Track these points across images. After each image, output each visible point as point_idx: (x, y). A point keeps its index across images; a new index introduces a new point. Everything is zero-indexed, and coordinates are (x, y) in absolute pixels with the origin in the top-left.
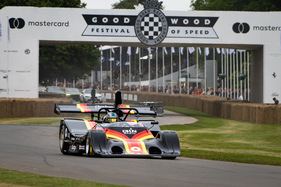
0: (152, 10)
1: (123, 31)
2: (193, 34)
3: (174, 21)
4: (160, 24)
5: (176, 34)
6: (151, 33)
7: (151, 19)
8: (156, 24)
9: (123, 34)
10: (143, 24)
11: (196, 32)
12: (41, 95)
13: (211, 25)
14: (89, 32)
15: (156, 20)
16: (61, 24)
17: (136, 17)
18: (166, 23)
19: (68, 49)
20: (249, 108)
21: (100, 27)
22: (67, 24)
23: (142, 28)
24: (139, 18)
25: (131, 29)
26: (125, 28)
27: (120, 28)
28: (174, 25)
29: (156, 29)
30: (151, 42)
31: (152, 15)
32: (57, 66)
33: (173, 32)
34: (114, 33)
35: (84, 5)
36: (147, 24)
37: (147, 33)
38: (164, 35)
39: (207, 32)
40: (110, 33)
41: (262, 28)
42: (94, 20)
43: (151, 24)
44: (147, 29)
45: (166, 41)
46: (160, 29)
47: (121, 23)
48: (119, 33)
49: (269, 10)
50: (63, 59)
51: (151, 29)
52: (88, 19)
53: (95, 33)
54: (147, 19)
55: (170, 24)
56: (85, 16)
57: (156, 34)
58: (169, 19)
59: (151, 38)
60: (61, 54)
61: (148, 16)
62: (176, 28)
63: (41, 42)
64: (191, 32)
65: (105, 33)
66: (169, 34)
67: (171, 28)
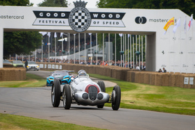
0: (80, 8)
1: (60, 22)
2: (108, 24)
3: (96, 16)
4: (86, 18)
5: (96, 25)
6: (80, 24)
7: (80, 14)
8: (83, 18)
9: (60, 24)
10: (74, 17)
11: (110, 23)
12: (5, 66)
13: (121, 18)
14: (37, 22)
15: (83, 14)
16: (18, 17)
17: (69, 12)
18: (90, 17)
19: (21, 35)
20: (149, 75)
21: (45, 19)
22: (23, 17)
23: (74, 20)
24: (72, 14)
25: (66, 20)
26: (62, 20)
27: (59, 20)
28: (95, 18)
29: (83, 21)
30: (80, 30)
31: (80, 12)
32: (14, 46)
33: (95, 23)
34: (55, 24)
35: (32, 5)
36: (77, 17)
37: (77, 24)
38: (89, 25)
39: (117, 23)
40: (51, 24)
41: (155, 21)
42: (41, 15)
43: (80, 17)
44: (77, 21)
45: (90, 29)
46: (86, 21)
47: (59, 17)
48: (58, 24)
49: (150, 8)
50: (18, 41)
51: (80, 21)
52: (37, 14)
53: (41, 23)
54: (77, 14)
55: (93, 17)
56: (34, 12)
57: (83, 24)
58: (92, 14)
59: (80, 27)
60: (16, 38)
61: (77, 12)
62: (96, 20)
63: (5, 29)
64: (107, 23)
65: (48, 23)
66: (92, 24)
67: (93, 20)
